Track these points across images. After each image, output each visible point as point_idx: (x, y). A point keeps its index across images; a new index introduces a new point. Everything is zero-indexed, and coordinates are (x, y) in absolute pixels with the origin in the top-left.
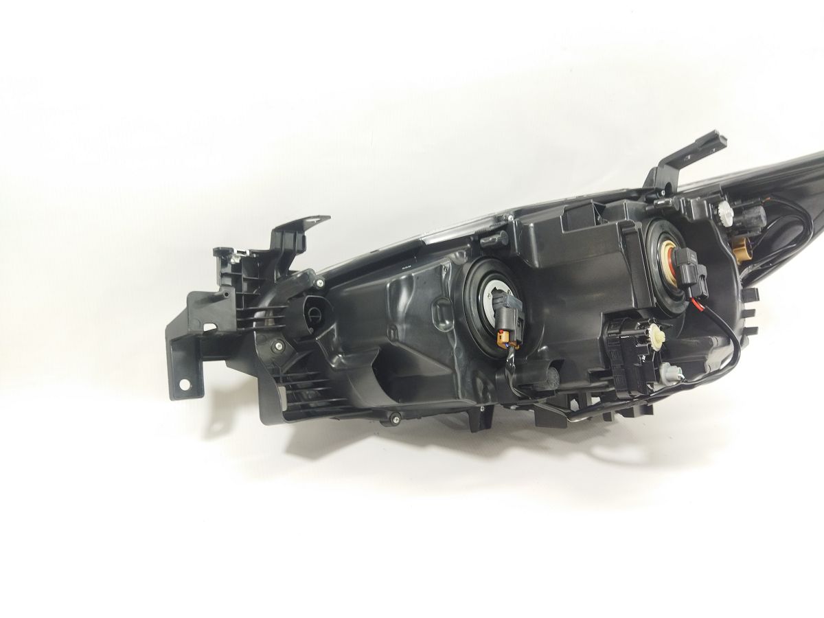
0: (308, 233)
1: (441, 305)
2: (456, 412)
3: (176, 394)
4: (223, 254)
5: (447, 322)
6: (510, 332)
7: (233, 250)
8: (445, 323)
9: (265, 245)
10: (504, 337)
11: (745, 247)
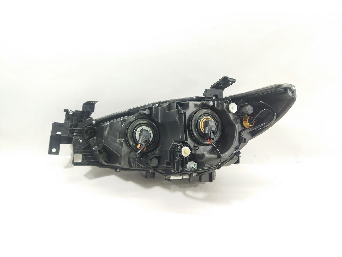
0: (95, 106)
1: (120, 133)
2: (140, 171)
3: (50, 152)
4: (66, 111)
5: (121, 139)
6: (141, 144)
7: (68, 110)
8: (120, 139)
9: (80, 109)
10: (139, 146)
11: (247, 121)
